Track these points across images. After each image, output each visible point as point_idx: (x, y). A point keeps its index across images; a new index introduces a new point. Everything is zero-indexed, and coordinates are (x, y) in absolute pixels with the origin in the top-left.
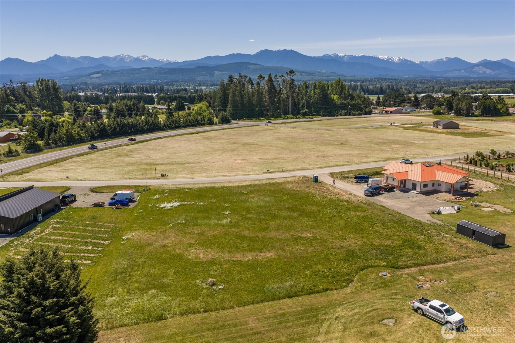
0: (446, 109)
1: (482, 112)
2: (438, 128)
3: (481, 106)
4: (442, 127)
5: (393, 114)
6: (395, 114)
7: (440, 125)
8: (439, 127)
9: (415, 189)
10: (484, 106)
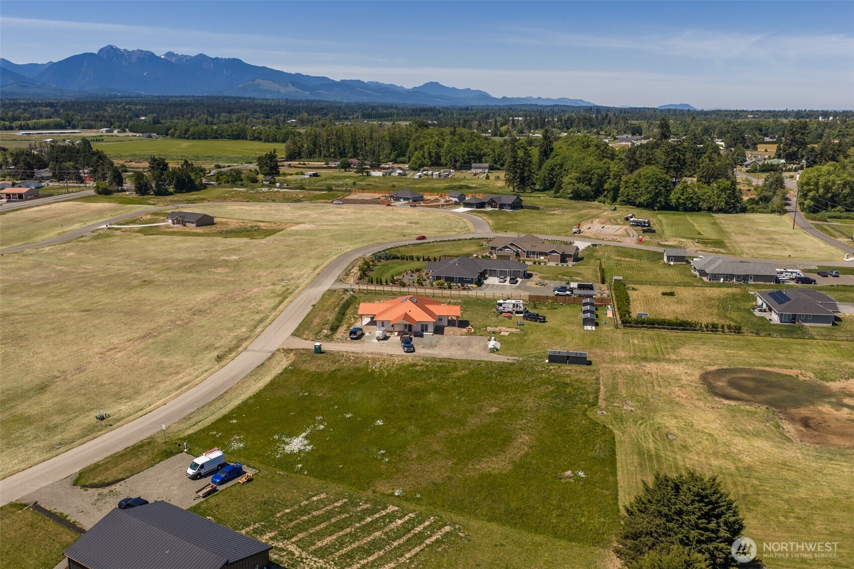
0: (114, 184)
1: (176, 187)
2: (185, 225)
3: (173, 178)
4: (194, 225)
5: (27, 199)
6: (31, 199)
7: (189, 222)
8: (187, 224)
9: (426, 330)
10: (177, 178)
